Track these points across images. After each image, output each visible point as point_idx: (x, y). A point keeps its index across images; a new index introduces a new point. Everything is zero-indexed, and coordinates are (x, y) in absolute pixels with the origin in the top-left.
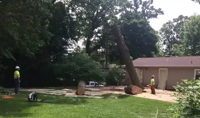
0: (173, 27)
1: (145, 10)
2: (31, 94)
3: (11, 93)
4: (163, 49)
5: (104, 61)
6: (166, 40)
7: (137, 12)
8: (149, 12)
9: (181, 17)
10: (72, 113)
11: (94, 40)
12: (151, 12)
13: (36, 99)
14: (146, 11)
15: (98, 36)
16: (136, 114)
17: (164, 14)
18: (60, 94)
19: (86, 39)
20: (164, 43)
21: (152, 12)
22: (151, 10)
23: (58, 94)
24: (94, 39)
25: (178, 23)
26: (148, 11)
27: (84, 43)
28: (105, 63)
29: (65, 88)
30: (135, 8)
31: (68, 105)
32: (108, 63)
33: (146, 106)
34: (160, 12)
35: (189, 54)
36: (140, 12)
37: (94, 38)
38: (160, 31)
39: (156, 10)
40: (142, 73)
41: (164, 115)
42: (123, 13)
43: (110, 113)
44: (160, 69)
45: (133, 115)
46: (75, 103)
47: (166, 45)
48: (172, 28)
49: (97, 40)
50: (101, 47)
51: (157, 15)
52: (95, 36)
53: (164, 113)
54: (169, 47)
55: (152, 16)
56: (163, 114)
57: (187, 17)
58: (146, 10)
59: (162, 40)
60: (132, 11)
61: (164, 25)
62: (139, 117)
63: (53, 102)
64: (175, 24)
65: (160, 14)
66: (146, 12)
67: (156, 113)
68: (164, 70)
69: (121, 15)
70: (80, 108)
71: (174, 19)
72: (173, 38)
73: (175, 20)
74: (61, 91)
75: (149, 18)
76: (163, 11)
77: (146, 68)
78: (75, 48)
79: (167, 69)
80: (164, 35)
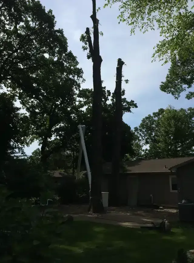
4: (146, 150)
6: (148, 138)
7: (107, 105)
9: (162, 111)
17: (137, 107)
20: (147, 143)
34: (133, 104)
36: (110, 105)
38: (140, 127)
39: (128, 103)
42: (90, 106)
48: (154, 124)
51: (130, 108)
55: (125, 110)
59: (143, 138)
61: (144, 121)
64: (156, 119)
65: (133, 107)
69: (88, 108)
71: (154, 114)
76: (136, 104)
80: (145, 133)
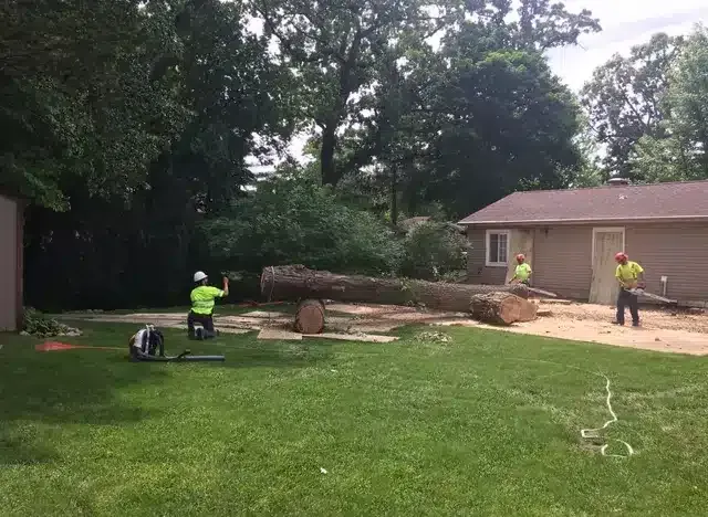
0: (632, 78)
1: (532, 17)
2: (142, 332)
3: (66, 331)
4: (597, 158)
5: (384, 207)
7: (504, 26)
8: (545, 25)
9: (660, 41)
10: (300, 402)
11: (350, 132)
12: (553, 25)
13: (158, 351)
14: (537, 21)
15: (361, 119)
16: (532, 398)
17: (601, 29)
18: (243, 332)
19: (319, 130)
20: (602, 137)
21: (557, 23)
22: (553, 18)
23: (232, 331)
24: (346, 131)
25: (649, 63)
26: (543, 20)
27: (313, 144)
28: (388, 214)
29: (255, 307)
30: (496, 10)
31: (277, 371)
32: (401, 215)
33: (559, 366)
34: (586, 21)
35: (695, 174)
36: (513, 26)
37: (347, 127)
38: (583, 93)
39: (572, 18)
40: (529, 245)
41: (638, 400)
42: (452, 31)
43: (435, 398)
44: (595, 230)
45: (522, 404)
46: (298, 361)
47: (605, 145)
48: (629, 81)
49: (361, 133)
50: (374, 158)
51: (576, 33)
52: (349, 118)
53: (634, 390)
54: (616, 150)
55: (557, 39)
56: (633, 395)
57: (680, 39)
58: (537, 17)
59: (592, 124)
60: (486, 21)
61: (600, 74)
62: (545, 408)
63: (223, 360)
64: (639, 65)
65: (587, 31)
66: (534, 26)
67: (605, 393)
68: (609, 234)
69: (447, 36)
70: (322, 379)
71: (634, 50)
72: (632, 118)
73: (639, 52)
74: (240, 320)
75: (548, 45)
76: (598, 20)
77: (546, 229)
78: (277, 162)
79: (622, 229)
